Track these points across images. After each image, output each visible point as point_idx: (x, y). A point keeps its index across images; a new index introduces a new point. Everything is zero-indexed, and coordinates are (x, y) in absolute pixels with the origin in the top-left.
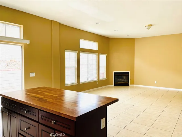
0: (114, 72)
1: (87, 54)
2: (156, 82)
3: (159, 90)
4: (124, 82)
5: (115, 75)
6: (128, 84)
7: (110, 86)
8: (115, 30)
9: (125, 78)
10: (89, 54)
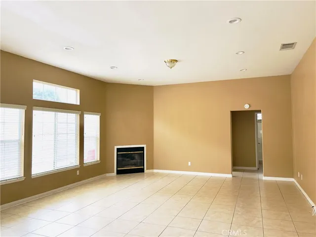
0: (116, 147)
1: (54, 113)
2: (189, 163)
3: (195, 177)
4: (135, 165)
5: (117, 152)
6: (144, 169)
7: (108, 175)
8: (112, 68)
9: (137, 157)
10: (58, 113)
